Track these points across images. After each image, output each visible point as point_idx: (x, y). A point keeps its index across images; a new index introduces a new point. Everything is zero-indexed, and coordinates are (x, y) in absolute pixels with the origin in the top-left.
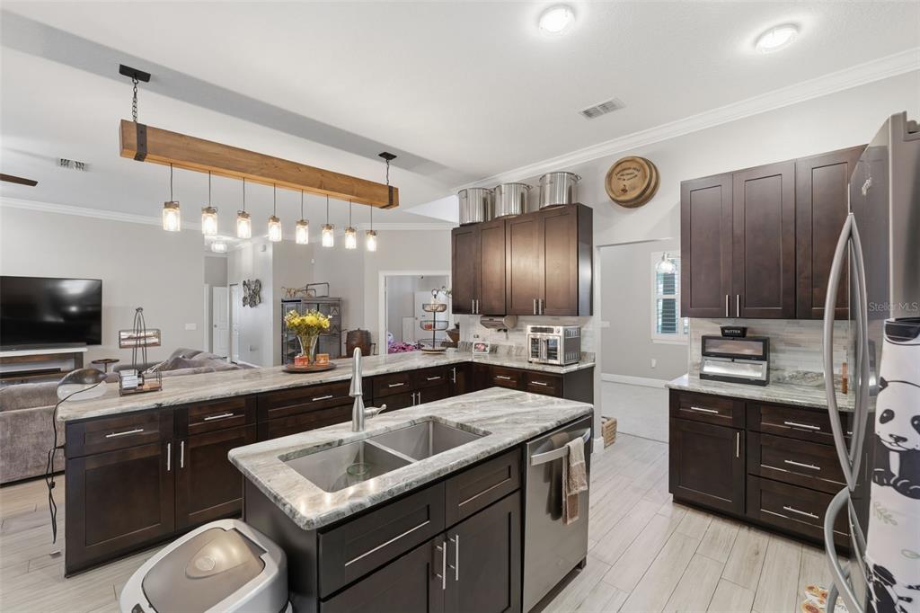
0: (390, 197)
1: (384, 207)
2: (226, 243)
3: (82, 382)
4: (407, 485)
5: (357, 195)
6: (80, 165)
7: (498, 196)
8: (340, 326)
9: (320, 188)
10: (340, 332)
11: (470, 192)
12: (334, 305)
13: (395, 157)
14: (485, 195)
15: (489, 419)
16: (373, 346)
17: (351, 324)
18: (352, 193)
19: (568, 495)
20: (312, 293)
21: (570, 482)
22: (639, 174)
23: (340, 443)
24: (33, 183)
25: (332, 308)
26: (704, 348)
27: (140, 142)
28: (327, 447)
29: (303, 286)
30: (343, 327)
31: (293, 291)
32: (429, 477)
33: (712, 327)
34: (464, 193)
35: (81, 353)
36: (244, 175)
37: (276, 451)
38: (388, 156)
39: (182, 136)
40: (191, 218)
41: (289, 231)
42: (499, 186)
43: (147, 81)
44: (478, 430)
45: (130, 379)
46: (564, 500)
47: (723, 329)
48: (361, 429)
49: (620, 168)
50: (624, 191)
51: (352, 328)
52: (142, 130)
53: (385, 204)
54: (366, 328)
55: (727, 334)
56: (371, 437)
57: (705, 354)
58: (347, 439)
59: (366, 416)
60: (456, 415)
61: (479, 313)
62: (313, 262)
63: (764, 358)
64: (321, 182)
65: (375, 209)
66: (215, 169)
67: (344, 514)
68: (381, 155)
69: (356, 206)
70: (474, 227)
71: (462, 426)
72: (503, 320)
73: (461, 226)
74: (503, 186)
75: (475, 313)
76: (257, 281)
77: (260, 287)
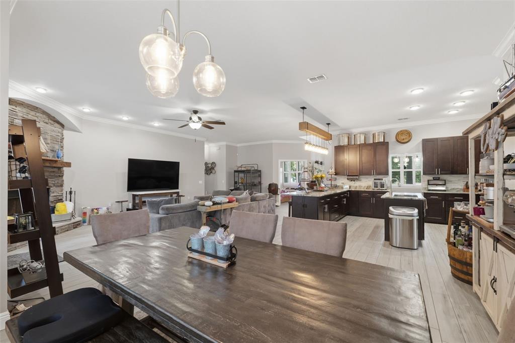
11: (343, 135)
13: (330, 124)
14: (348, 136)
22: (408, 135)
26: (428, 182)
33: (431, 178)
34: (341, 135)
38: (328, 124)
47: (433, 178)
49: (402, 133)
50: (403, 139)
53: (329, 140)
55: (434, 179)
57: (429, 184)
63: (445, 185)
72: (357, 177)
73: (338, 146)
75: (346, 175)
76: (213, 163)
77: (215, 166)
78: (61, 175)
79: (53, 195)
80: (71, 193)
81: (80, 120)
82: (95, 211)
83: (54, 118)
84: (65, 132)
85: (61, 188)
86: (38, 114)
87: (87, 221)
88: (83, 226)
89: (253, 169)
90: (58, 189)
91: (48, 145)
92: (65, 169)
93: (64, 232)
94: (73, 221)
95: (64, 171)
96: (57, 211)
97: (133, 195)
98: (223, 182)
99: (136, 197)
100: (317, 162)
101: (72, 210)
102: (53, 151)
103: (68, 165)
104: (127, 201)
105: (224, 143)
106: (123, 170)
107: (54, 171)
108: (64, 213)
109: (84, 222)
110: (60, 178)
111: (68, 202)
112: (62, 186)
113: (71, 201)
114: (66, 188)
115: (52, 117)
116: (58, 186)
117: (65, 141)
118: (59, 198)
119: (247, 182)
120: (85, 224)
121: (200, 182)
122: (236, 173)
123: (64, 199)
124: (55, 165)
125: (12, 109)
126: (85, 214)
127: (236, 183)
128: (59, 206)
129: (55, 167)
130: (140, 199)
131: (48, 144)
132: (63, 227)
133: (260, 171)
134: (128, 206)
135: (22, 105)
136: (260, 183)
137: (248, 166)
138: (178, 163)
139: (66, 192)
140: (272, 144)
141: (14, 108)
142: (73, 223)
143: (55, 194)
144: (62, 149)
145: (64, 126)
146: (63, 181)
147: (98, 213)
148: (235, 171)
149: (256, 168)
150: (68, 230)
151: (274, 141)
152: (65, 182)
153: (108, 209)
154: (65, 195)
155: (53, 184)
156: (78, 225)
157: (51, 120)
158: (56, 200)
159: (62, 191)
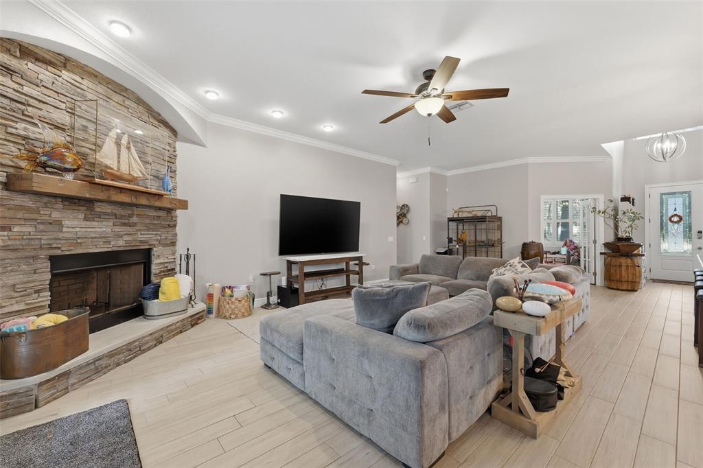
76: (405, 205)
77: (408, 211)
78: (172, 223)
79: (158, 261)
80: (188, 256)
81: (203, 123)
82: (228, 291)
83: (160, 115)
84: (179, 145)
85: (172, 248)
86: (127, 102)
87: (214, 311)
88: (207, 320)
89: (489, 214)
90: (167, 250)
91: (149, 166)
92: (179, 213)
93: (174, 336)
94: (191, 312)
95: (176, 217)
96: (163, 293)
97: (288, 261)
98: (424, 238)
99: (293, 265)
100: (625, 199)
101: (188, 291)
102: (158, 177)
103: (184, 205)
104: (279, 273)
105: (428, 170)
106: (272, 215)
107: (159, 217)
108: (175, 298)
109: (209, 311)
110: (171, 229)
111: (183, 276)
112: (173, 244)
113: (187, 273)
114: (181, 249)
115: (155, 112)
116: (167, 245)
117: (178, 161)
118: (169, 268)
119: (478, 239)
120: (211, 316)
121: (391, 239)
122: (450, 223)
123: (177, 269)
124: (158, 204)
125: (73, 82)
126: (210, 296)
127: (450, 240)
128: (167, 283)
129: (160, 209)
130: (301, 269)
131: (148, 163)
132: (173, 327)
133: (500, 219)
134: (281, 281)
135: (96, 76)
136: (500, 241)
137: (478, 209)
138: (359, 204)
139: (181, 255)
140: (527, 165)
141: (79, 79)
142: (191, 317)
143: (161, 260)
144: (172, 175)
145: (176, 132)
146: (176, 234)
147: (232, 296)
148: (450, 220)
149: (494, 214)
150: (181, 332)
151: (531, 160)
152: (179, 237)
153: (248, 288)
154: (178, 262)
155: (157, 240)
156: (198, 319)
157: (154, 117)
158: (163, 271)
159: (174, 254)
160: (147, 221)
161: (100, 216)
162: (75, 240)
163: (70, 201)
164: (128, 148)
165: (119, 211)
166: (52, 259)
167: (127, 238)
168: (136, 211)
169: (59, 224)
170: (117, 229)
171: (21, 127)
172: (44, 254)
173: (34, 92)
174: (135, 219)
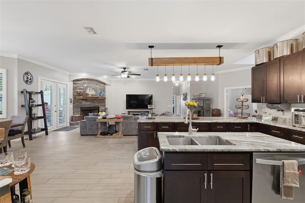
0: (220, 60)
1: (218, 65)
2: (178, 83)
3: (142, 115)
4: (191, 150)
5: (207, 63)
6: (147, 69)
7: (275, 49)
8: (210, 107)
9: (194, 63)
10: (210, 109)
11: (260, 51)
12: (208, 100)
13: (222, 46)
14: (269, 50)
15: (240, 141)
16: (221, 115)
17: (214, 106)
18: (205, 63)
19: (283, 185)
20: (201, 96)
21: (284, 179)
23: (184, 137)
24: (140, 75)
25: (207, 101)
27: (152, 62)
28: (179, 137)
29: (198, 94)
30: (211, 108)
31: (195, 96)
32: (200, 150)
34: (257, 52)
35: (149, 111)
36: (173, 64)
37: (167, 134)
38: (219, 47)
39: (159, 58)
40: (169, 78)
41: (193, 77)
42: (276, 44)
43: (153, 47)
44: (232, 143)
45: (150, 116)
46: (281, 186)
48: (191, 134)
51: (214, 108)
52: (152, 59)
53: (218, 64)
54: (219, 108)
56: (194, 137)
58: (186, 136)
59: (192, 131)
60: (227, 137)
61: (265, 102)
62: (202, 86)
64: (195, 61)
65: (215, 66)
66: (166, 64)
67: (170, 150)
68: (217, 47)
69: (207, 66)
70: (263, 65)
71: (227, 141)
72: (279, 105)
73: (256, 65)
74: (278, 44)
75: (263, 102)
76: (186, 93)
77: (187, 95)
79: (101, 109)
84: (106, 86)
92: (106, 100)
97: (128, 111)
107: (101, 101)
110: (104, 103)
112: (105, 106)
116: (103, 106)
117: (106, 89)
125: (83, 82)
145: (105, 84)
146: (106, 104)
155: (100, 105)
159: (105, 108)
160: (98, 102)
161: (88, 101)
162: (84, 105)
163: (83, 100)
164: (92, 90)
165: (91, 100)
166: (81, 108)
167: (94, 105)
168: (96, 100)
169: (82, 103)
170: (91, 103)
171: (76, 91)
172: (79, 107)
173: (77, 85)
174: (95, 101)
